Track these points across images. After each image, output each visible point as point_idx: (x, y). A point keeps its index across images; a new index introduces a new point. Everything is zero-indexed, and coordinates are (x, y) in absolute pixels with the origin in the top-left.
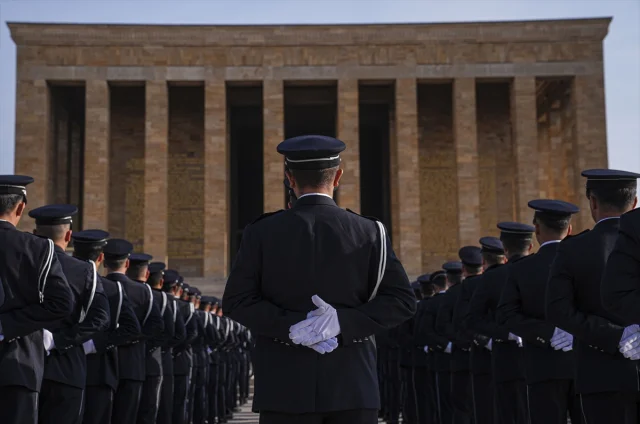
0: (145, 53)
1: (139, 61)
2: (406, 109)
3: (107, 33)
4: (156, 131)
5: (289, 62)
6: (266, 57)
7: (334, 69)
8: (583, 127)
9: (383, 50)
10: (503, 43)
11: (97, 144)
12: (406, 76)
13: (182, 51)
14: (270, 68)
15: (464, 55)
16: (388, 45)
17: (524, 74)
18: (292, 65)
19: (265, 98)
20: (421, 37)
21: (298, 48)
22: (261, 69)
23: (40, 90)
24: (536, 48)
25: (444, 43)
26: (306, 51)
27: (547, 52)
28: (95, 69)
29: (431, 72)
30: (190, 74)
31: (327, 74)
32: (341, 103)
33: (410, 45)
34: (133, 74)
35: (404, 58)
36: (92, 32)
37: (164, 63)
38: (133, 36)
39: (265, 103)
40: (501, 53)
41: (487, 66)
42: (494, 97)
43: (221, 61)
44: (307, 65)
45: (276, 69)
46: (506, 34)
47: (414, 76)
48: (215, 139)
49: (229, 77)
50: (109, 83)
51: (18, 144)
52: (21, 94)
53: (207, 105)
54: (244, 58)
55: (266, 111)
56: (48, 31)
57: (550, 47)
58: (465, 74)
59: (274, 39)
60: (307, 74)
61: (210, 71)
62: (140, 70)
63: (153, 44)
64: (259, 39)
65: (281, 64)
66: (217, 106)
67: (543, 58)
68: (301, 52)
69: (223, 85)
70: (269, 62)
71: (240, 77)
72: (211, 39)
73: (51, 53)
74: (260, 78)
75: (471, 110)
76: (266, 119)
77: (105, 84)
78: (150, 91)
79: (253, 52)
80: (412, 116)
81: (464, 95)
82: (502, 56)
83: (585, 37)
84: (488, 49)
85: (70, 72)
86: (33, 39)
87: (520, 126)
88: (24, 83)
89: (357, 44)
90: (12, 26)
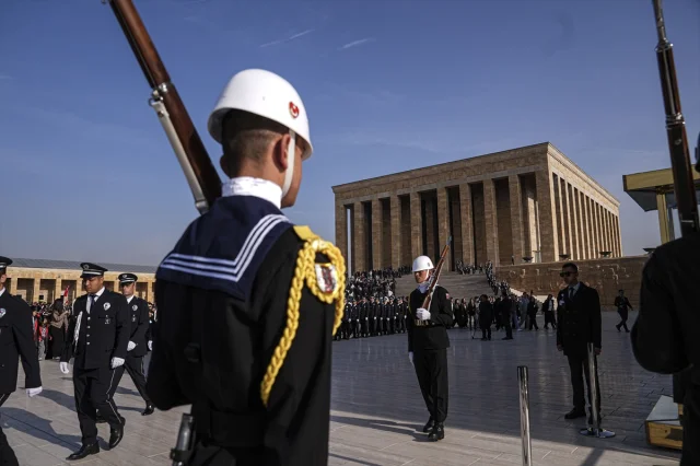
0: (371, 190)
1: (369, 193)
3: (359, 184)
4: (376, 220)
5: (419, 184)
6: (410, 184)
7: (435, 184)
9: (453, 173)
10: (502, 162)
12: (463, 183)
13: (382, 187)
14: (412, 188)
15: (486, 169)
16: (455, 170)
17: (512, 174)
19: (411, 200)
20: (467, 165)
22: (409, 189)
23: (342, 208)
24: (516, 161)
25: (478, 166)
26: (425, 179)
27: (522, 162)
28: (356, 198)
29: (473, 180)
30: (385, 195)
31: (433, 186)
32: (438, 198)
33: (464, 169)
34: (367, 198)
35: (462, 175)
36: (355, 185)
37: (377, 192)
38: (367, 184)
41: (497, 173)
42: (502, 185)
43: (395, 189)
44: (425, 184)
45: (414, 188)
46: (503, 157)
47: (467, 182)
48: (394, 220)
49: (398, 194)
50: (362, 203)
53: (392, 206)
54: (403, 185)
56: (342, 187)
57: (523, 160)
58: (487, 178)
59: (412, 175)
60: (426, 188)
61: (392, 193)
62: (370, 196)
63: (373, 186)
64: (407, 177)
65: (416, 185)
66: (395, 206)
67: (521, 165)
68: (423, 179)
69: (397, 197)
70: (412, 186)
71: (402, 193)
72: (392, 179)
73: (345, 195)
74: (409, 193)
75: (493, 193)
77: (360, 203)
78: (374, 204)
79: (406, 183)
82: (503, 167)
83: (538, 153)
84: (496, 165)
85: (349, 201)
86: (340, 191)
87: (512, 198)
88: (337, 207)
89: (443, 172)
90: (333, 188)
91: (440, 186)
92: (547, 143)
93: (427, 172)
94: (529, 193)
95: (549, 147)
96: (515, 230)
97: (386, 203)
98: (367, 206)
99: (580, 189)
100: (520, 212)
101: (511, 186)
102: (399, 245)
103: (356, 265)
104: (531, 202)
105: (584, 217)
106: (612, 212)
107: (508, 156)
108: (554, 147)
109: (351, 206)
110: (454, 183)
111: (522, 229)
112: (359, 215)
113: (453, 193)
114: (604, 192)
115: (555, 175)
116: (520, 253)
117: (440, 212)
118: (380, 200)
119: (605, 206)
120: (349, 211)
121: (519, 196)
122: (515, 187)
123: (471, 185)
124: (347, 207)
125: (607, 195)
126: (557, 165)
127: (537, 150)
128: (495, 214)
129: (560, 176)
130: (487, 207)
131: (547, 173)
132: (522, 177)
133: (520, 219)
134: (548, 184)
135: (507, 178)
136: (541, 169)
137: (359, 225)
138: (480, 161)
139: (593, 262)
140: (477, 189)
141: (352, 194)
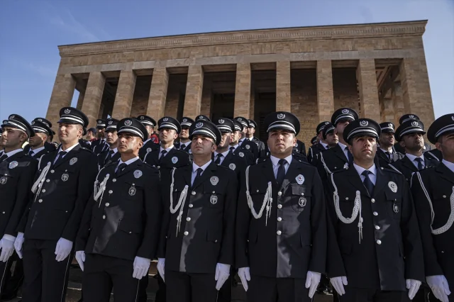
0: (124, 56)
1: (119, 60)
2: (283, 81)
3: (105, 46)
4: (121, 98)
5: (206, 55)
6: (192, 53)
7: (234, 57)
8: (412, 92)
9: (268, 45)
10: (351, 38)
11: (88, 107)
12: (283, 61)
13: (143, 53)
14: (194, 59)
15: (323, 46)
16: (271, 42)
18: (208, 57)
19: (189, 76)
20: (293, 36)
21: (213, 47)
22: (188, 60)
23: (67, 79)
24: (373, 41)
25: (309, 40)
26: (217, 48)
27: (382, 43)
28: (96, 66)
29: (300, 57)
30: (146, 65)
31: (230, 60)
32: (238, 78)
33: (285, 41)
34: (114, 67)
35: (282, 50)
36: (98, 47)
37: (133, 60)
38: (118, 47)
39: (188, 80)
40: (349, 44)
41: (340, 53)
43: (166, 57)
44: (218, 56)
45: (197, 59)
46: (352, 32)
47: (288, 60)
48: (154, 102)
49: (168, 66)
50: (103, 73)
51: (49, 108)
52: (57, 82)
53: (153, 82)
54: (179, 54)
55: (188, 84)
56: (76, 48)
57: (383, 41)
58: (324, 58)
59: (198, 42)
60: (217, 61)
61: (158, 63)
62: (118, 65)
63: (128, 50)
64: (189, 42)
65: (201, 56)
66: (159, 82)
67: (379, 47)
68: (215, 49)
69: (165, 70)
70: (194, 56)
71: (175, 65)
72: (160, 44)
73: (77, 60)
74: (187, 65)
76: (187, 89)
77: (100, 74)
78: (122, 75)
79: (185, 51)
80: (287, 84)
81: (324, 71)
82: (350, 47)
84: (340, 42)
85: (83, 70)
87: (365, 91)
88: (60, 76)
89: (250, 42)
90: (60, 47)
93: (221, 38)
118: (134, 71)
127: (408, 29)
130: (322, 96)
132: (379, 63)
135: (357, 62)
136: (413, 54)
138: (314, 33)
141: (90, 58)
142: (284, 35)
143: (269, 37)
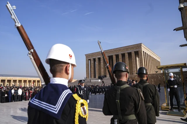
0: (95, 55)
2: (120, 57)
4: (97, 63)
9: (117, 51)
10: (130, 48)
12: (120, 53)
15: (126, 50)
17: (132, 51)
18: (108, 54)
20: (121, 49)
25: (124, 49)
29: (122, 53)
31: (112, 55)
33: (120, 50)
34: (94, 58)
36: (91, 54)
37: (97, 56)
40: (130, 49)
41: (128, 51)
42: (130, 54)
46: (130, 47)
48: (102, 63)
58: (126, 52)
60: (110, 55)
61: (101, 56)
66: (102, 59)
75: (128, 56)
78: (96, 59)
83: (139, 46)
84: (128, 49)
85: (90, 58)
86: (87, 56)
87: (132, 58)
88: (86, 60)
89: (115, 51)
90: (85, 55)
91: (114, 54)
92: (141, 43)
93: (110, 51)
94: (137, 56)
95: (142, 44)
96: (133, 65)
97: (99, 59)
98: (94, 60)
99: (150, 55)
100: (135, 61)
101: (132, 54)
102: (103, 70)
103: (92, 75)
104: (137, 58)
105: (151, 62)
106: (159, 60)
107: (131, 47)
108: (143, 44)
109: (90, 60)
110: (118, 54)
111: (135, 65)
112: (92, 62)
113: (117, 56)
114: (156, 55)
115: (143, 52)
116: (135, 72)
117: (114, 61)
119: (157, 59)
120: (89, 61)
121: (134, 57)
122: (133, 55)
123: (122, 54)
124: (89, 60)
125: (157, 56)
126: (144, 49)
128: (128, 61)
129: (145, 52)
130: (126, 59)
131: (142, 51)
132: (135, 52)
133: (135, 63)
134: (142, 54)
135: (131, 52)
136: (140, 50)
137: (92, 65)
139: (154, 74)
140: (123, 55)
141: (90, 56)
142: (119, 49)
143: (117, 49)
